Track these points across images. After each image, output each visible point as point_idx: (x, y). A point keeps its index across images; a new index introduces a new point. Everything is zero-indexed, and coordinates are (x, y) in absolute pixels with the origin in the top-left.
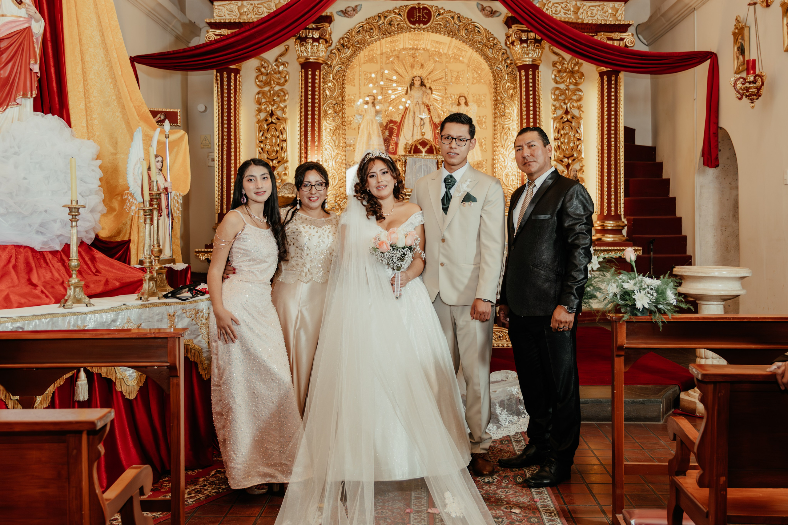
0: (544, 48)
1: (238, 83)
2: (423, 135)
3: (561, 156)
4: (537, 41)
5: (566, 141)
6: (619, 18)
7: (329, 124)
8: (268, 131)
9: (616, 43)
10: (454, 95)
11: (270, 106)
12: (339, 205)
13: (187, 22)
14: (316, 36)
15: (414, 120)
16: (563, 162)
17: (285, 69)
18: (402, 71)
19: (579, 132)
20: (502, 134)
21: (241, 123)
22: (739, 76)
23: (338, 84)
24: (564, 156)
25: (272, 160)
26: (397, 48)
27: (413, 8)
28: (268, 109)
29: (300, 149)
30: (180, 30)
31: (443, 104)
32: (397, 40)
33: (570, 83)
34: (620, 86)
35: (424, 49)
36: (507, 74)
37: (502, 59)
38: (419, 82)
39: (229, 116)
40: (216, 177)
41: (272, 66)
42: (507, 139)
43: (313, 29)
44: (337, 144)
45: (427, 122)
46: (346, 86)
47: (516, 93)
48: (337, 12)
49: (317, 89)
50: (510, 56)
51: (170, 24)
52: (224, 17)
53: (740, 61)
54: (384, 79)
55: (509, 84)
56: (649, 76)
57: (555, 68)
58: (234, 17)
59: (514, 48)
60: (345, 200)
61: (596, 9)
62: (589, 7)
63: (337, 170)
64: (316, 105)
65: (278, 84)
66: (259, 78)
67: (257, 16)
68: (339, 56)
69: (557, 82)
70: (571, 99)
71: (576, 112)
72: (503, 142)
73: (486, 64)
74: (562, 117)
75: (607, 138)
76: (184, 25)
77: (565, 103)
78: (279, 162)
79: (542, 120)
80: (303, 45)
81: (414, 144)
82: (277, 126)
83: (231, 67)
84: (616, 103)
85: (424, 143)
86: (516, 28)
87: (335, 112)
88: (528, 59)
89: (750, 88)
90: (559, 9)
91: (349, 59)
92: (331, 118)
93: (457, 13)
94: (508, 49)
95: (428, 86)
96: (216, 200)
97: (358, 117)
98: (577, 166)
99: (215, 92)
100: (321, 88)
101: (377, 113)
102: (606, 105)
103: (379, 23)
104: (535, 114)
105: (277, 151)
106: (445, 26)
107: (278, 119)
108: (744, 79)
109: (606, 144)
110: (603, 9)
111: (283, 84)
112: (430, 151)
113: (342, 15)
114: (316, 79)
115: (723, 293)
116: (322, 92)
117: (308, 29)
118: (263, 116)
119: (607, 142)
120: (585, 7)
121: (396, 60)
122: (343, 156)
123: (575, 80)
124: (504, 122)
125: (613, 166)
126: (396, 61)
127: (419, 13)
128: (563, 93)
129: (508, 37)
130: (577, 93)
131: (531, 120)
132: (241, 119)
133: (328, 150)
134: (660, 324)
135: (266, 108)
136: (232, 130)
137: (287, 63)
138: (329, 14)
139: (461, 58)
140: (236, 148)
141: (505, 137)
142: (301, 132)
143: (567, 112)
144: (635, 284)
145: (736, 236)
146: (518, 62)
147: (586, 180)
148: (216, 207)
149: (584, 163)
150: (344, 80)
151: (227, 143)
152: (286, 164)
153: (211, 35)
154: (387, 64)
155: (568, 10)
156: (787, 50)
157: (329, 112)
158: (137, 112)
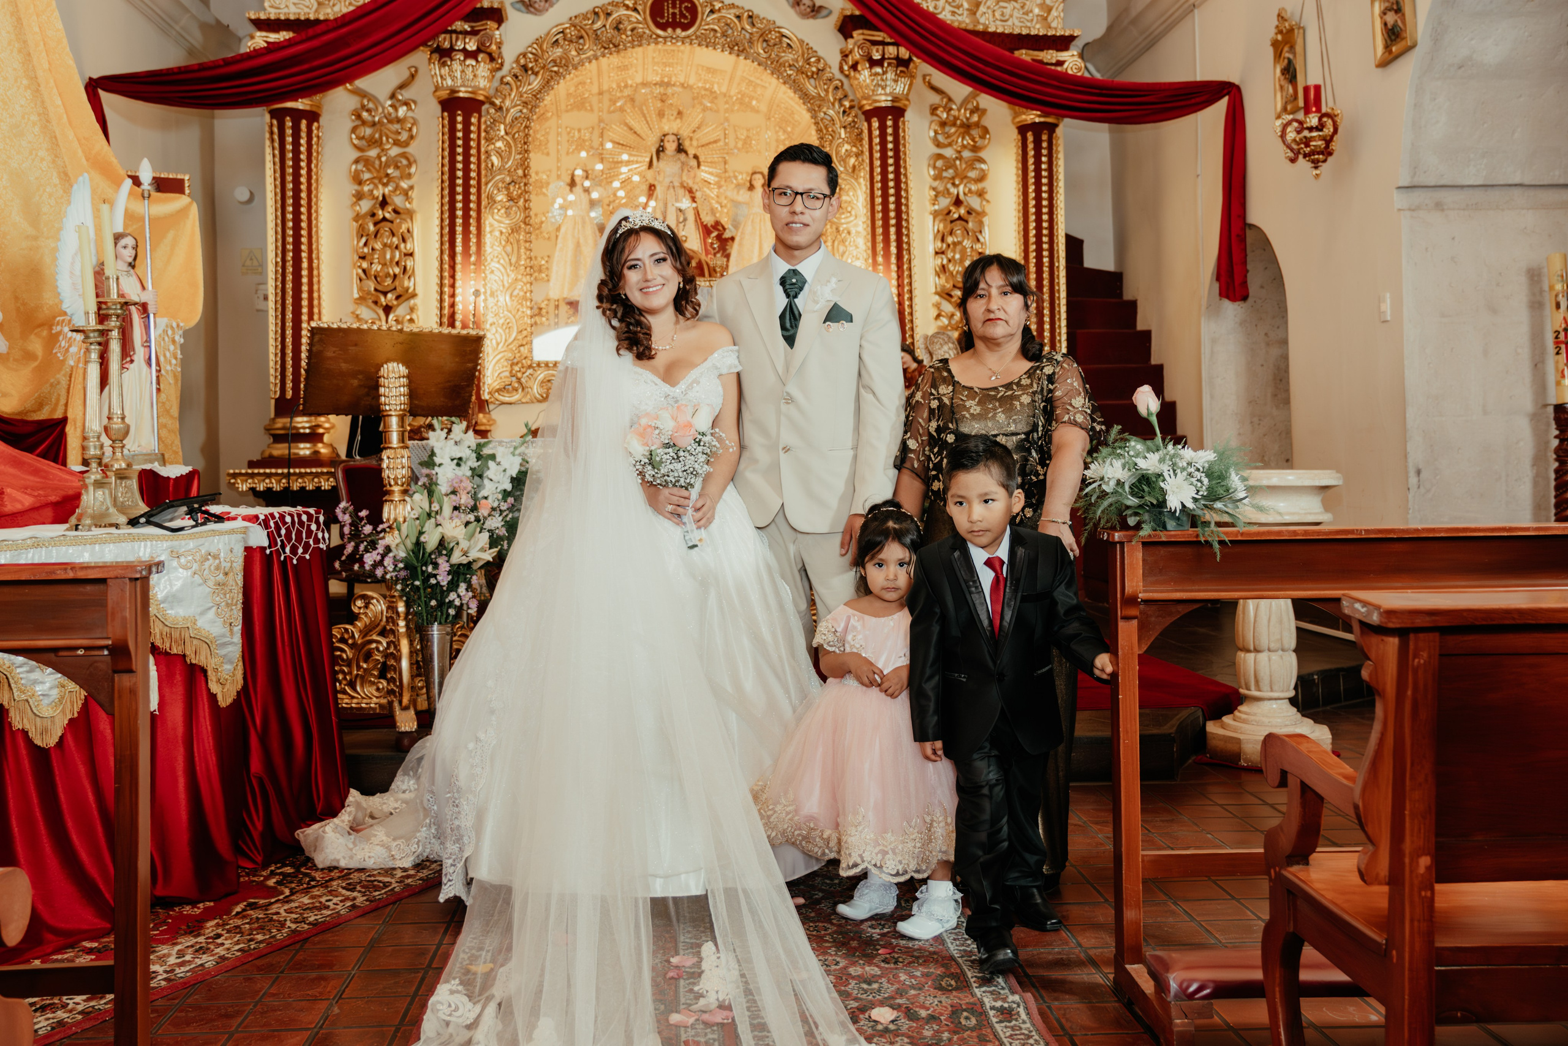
0: (912, 77)
1: (315, 140)
3: (949, 286)
4: (902, 63)
5: (957, 256)
6: (1054, 24)
7: (499, 222)
8: (376, 236)
10: (742, 169)
11: (380, 186)
12: (519, 380)
13: (213, 22)
14: (472, 46)
16: (951, 296)
17: (410, 114)
18: (639, 125)
19: (982, 241)
20: (836, 243)
21: (321, 219)
22: (1289, 118)
23: (516, 145)
24: (954, 286)
25: (385, 294)
26: (630, 82)
28: (375, 193)
29: (442, 270)
30: (196, 37)
31: (719, 188)
32: (631, 63)
33: (964, 147)
34: (1057, 152)
35: (682, 85)
36: (845, 127)
37: (835, 99)
38: (674, 146)
39: (297, 205)
40: (272, 327)
41: (383, 108)
42: (844, 253)
43: (466, 33)
44: (514, 260)
45: (691, 217)
46: (532, 149)
47: (861, 164)
48: (512, 4)
49: (473, 151)
50: (850, 93)
51: (177, 24)
52: (286, 10)
54: (606, 142)
55: (847, 147)
56: (1106, 126)
57: (935, 118)
58: (307, 10)
59: (857, 75)
60: (530, 371)
61: (1010, 6)
62: (998, 2)
63: (514, 312)
64: (472, 182)
65: (397, 143)
66: (358, 132)
67: (352, 7)
68: (517, 88)
69: (939, 145)
70: (966, 177)
71: (974, 202)
73: (804, 109)
74: (949, 212)
75: (1036, 250)
76: (204, 27)
77: (954, 184)
78: (398, 298)
79: (912, 213)
80: (444, 64)
82: (394, 227)
83: (300, 105)
84: (1051, 184)
86: (862, 37)
87: (511, 199)
88: (883, 98)
89: (1311, 139)
90: (941, 4)
91: (537, 96)
92: (503, 211)
93: (746, 8)
94: (845, 80)
95: (691, 152)
96: (272, 371)
99: (269, 158)
100: (483, 150)
101: (593, 204)
102: (1032, 188)
103: (596, 26)
104: (898, 203)
105: (395, 276)
106: (724, 34)
107: (396, 211)
108: (1301, 123)
109: (1033, 261)
110: (1022, 7)
111: (406, 144)
113: (523, 8)
114: (470, 132)
115: (1288, 519)
116: (483, 157)
117: (455, 32)
118: (365, 206)
119: (1036, 257)
120: (989, 3)
121: (629, 105)
122: (525, 284)
123: (973, 140)
126: (627, 107)
128: (949, 164)
129: (845, 55)
130: (978, 165)
131: (892, 214)
132: (322, 212)
133: (497, 273)
134: (1217, 546)
135: (371, 191)
136: (304, 233)
137: (415, 102)
138: (496, 6)
139: (754, 103)
140: (310, 269)
141: (842, 248)
142: (442, 236)
143: (958, 202)
144: (1162, 461)
145: (1286, 431)
146: (864, 102)
148: (272, 387)
150: (527, 135)
151: (293, 258)
152: (412, 302)
153: (260, 40)
154: (610, 112)
155: (958, 7)
156: (1383, 64)
157: (499, 198)
158: (83, 151)
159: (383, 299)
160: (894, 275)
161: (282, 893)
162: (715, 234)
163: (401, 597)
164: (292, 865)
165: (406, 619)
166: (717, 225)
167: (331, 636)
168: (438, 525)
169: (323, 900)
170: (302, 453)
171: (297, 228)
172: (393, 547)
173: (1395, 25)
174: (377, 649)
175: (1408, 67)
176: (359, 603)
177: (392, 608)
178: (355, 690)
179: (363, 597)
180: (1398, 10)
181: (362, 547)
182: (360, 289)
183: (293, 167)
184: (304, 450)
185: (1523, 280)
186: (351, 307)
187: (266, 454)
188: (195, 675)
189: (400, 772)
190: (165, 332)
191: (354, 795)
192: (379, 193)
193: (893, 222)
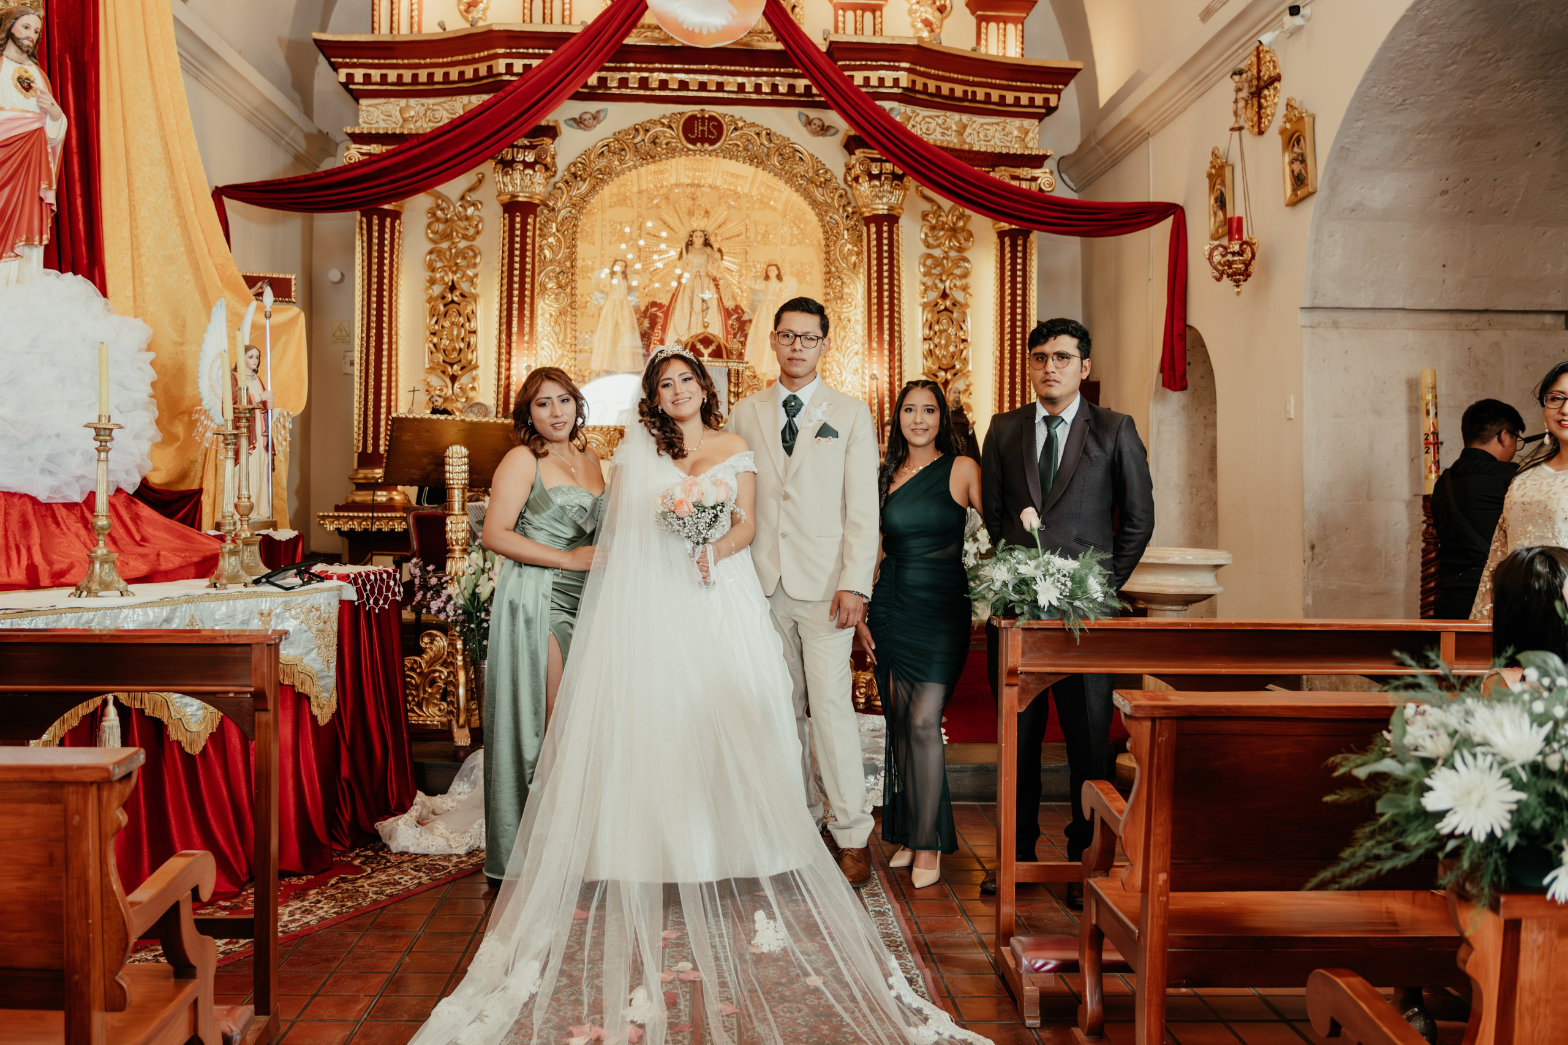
0: (906, 189)
1: (397, 234)
2: (705, 327)
3: (935, 367)
4: (895, 177)
5: (943, 342)
6: (1030, 145)
7: (549, 306)
8: (445, 316)
9: (1025, 185)
10: (760, 262)
11: (450, 274)
13: (315, 131)
14: (530, 158)
15: (692, 303)
17: (477, 213)
18: (672, 221)
19: (964, 328)
21: (400, 301)
22: (1217, 243)
23: (565, 240)
24: (939, 368)
25: (452, 365)
26: (665, 184)
27: (693, 118)
28: (446, 279)
29: (500, 347)
30: (302, 145)
31: (740, 276)
32: (666, 170)
33: (951, 248)
34: (1031, 254)
35: (711, 186)
36: (848, 230)
37: (839, 206)
38: (701, 240)
39: (380, 290)
40: (357, 392)
41: (455, 207)
42: (845, 337)
43: (525, 147)
44: (561, 339)
45: (714, 305)
46: (579, 243)
47: (861, 261)
48: (565, 121)
49: (529, 247)
50: (853, 201)
51: (286, 134)
52: (377, 126)
53: (1218, 220)
54: (644, 234)
55: (849, 246)
56: (1077, 239)
57: (926, 223)
58: (394, 125)
59: (859, 187)
61: (993, 129)
62: (982, 125)
64: (528, 273)
65: (465, 237)
66: (433, 227)
67: (431, 124)
68: (568, 192)
69: (928, 246)
70: (952, 274)
71: (959, 296)
72: (839, 341)
73: (813, 213)
74: (936, 304)
75: (1010, 339)
76: (308, 137)
77: (941, 280)
78: (462, 368)
79: (903, 306)
80: (507, 173)
81: (691, 341)
82: (461, 308)
83: (386, 207)
84: (1024, 283)
85: (706, 341)
86: (863, 155)
87: (560, 287)
88: (881, 207)
89: (1234, 262)
90: (933, 126)
91: (584, 199)
92: (553, 297)
93: (765, 127)
94: (848, 190)
95: (716, 246)
96: (356, 429)
97: (598, 295)
98: (959, 384)
99: (358, 249)
100: (537, 245)
101: (631, 290)
102: (1008, 286)
103: (636, 141)
104: (891, 297)
105: (460, 350)
106: (746, 149)
107: (463, 295)
108: (1225, 248)
109: (1007, 348)
110: (1003, 130)
111: (473, 238)
112: (717, 354)
113: (574, 125)
114: (527, 230)
115: (1187, 591)
116: (537, 251)
117: (517, 146)
118: (437, 290)
119: (1010, 345)
120: (974, 125)
121: (664, 202)
122: (570, 359)
123: (959, 242)
124: (841, 308)
125: (1018, 386)
126: (663, 205)
127: (703, 125)
128: (938, 263)
129: (849, 169)
130: (962, 264)
131: (886, 307)
132: (400, 295)
133: (547, 349)
134: (1077, 634)
135: (443, 278)
136: (385, 313)
137: (481, 203)
138: (551, 124)
139: (772, 203)
140: (390, 343)
141: (843, 334)
142: (501, 318)
143: (944, 295)
144: (1037, 567)
145: (1213, 502)
146: (865, 210)
147: (974, 407)
148: (356, 442)
149: (971, 379)
150: (575, 233)
151: (376, 334)
152: (474, 372)
153: (354, 153)
154: (648, 209)
155: (947, 129)
156: (1294, 203)
157: (550, 286)
158: (219, 275)
159: (449, 369)
160: (887, 359)
161: (365, 871)
162: (735, 316)
163: (459, 637)
164: (372, 849)
165: (463, 654)
166: (737, 307)
167: (404, 665)
168: (490, 579)
169: (397, 877)
170: (379, 499)
171: (380, 309)
172: (454, 596)
173: (1300, 174)
174: (440, 677)
175: (1309, 208)
176: (426, 640)
177: (452, 644)
178: (422, 710)
179: (430, 635)
180: (1302, 160)
181: (429, 595)
182: (431, 361)
183: (378, 257)
184: (382, 496)
185: (1403, 388)
186: (423, 376)
187: (350, 500)
188: (301, 701)
189: (456, 778)
190: (278, 420)
191: (420, 796)
192: (449, 278)
193: (886, 313)
